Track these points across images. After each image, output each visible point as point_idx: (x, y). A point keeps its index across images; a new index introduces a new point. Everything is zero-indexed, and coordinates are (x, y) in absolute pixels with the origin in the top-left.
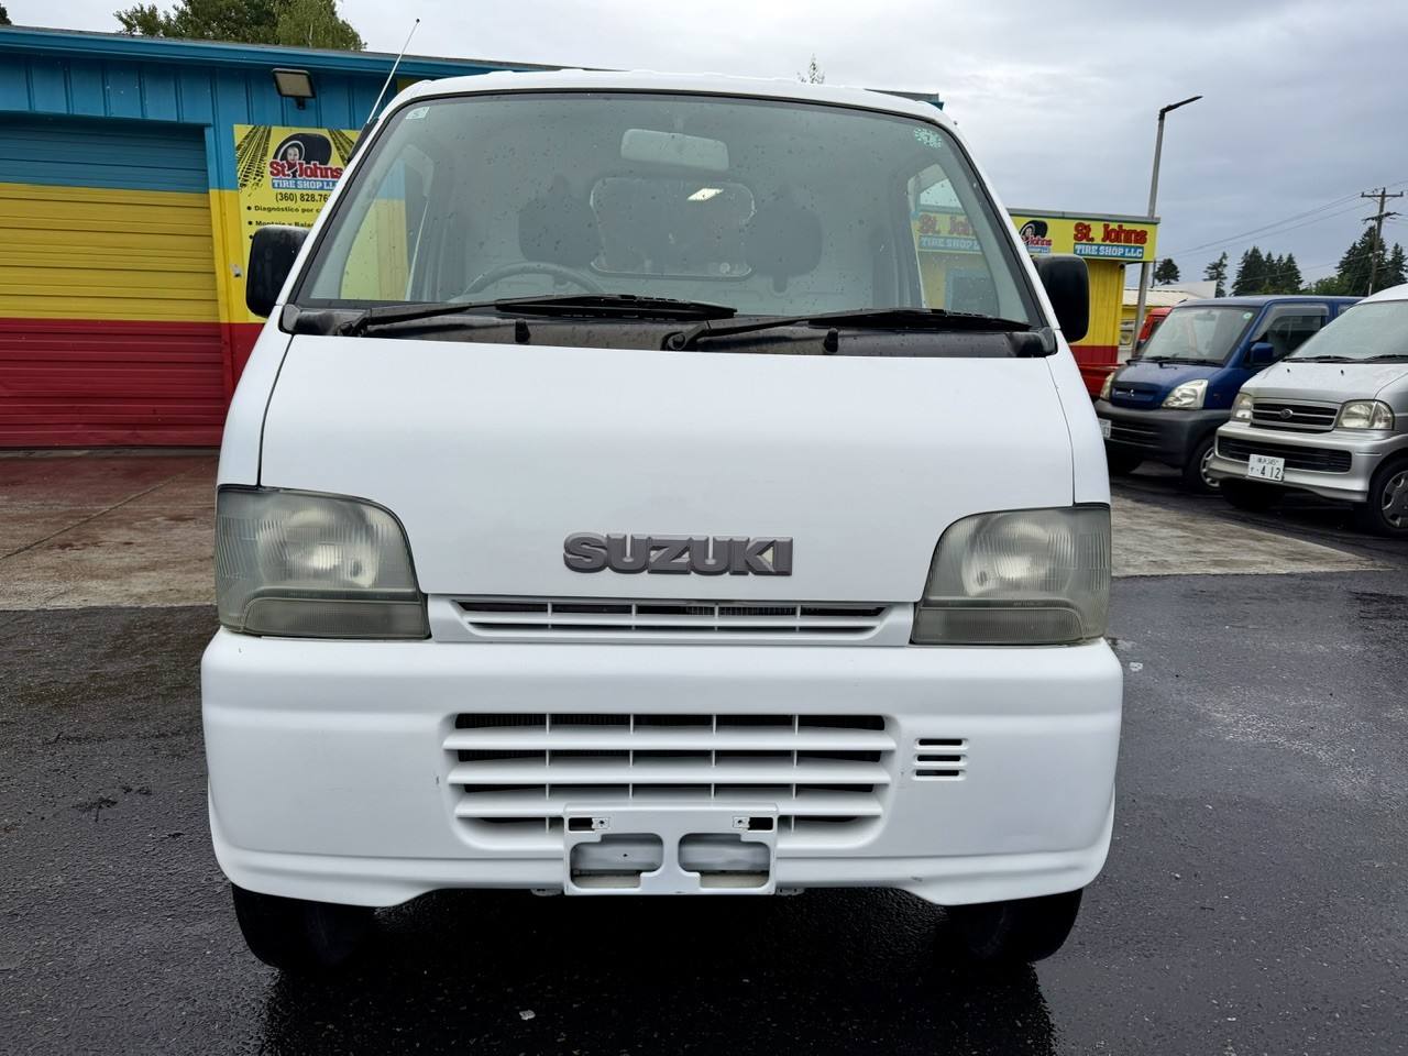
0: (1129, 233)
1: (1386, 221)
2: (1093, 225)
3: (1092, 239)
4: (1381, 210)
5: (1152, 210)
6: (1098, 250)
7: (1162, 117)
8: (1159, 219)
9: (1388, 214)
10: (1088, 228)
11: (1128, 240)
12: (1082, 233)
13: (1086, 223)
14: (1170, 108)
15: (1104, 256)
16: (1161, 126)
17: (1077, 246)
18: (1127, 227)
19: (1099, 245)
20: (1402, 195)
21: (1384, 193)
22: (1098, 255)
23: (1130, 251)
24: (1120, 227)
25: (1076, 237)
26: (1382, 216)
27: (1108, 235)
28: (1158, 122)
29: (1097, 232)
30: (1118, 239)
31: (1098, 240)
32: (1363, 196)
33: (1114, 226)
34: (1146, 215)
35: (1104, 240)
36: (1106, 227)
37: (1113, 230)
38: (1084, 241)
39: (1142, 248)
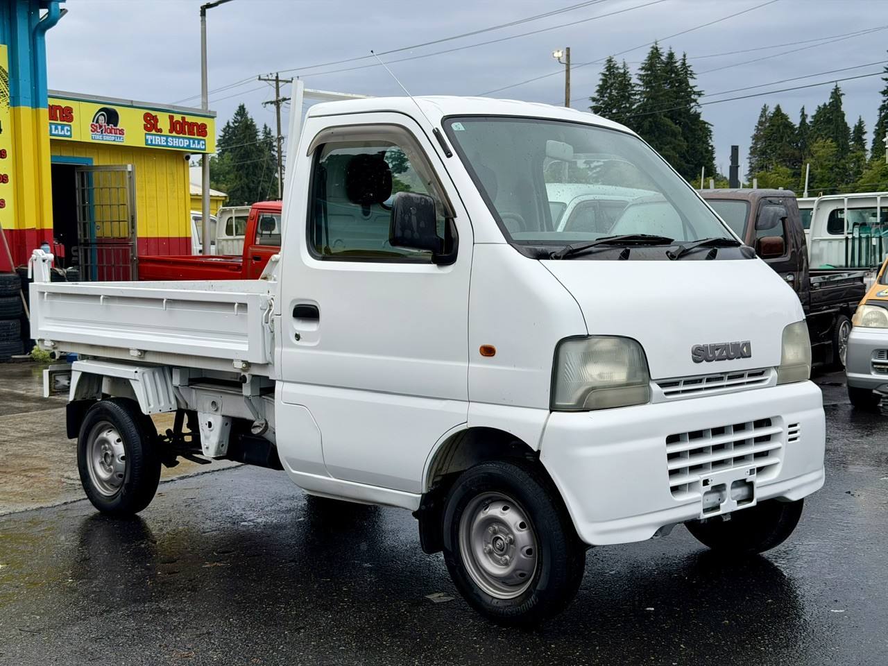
0: (192, 125)
1: (283, 105)
2: (160, 115)
3: (160, 130)
4: (278, 95)
5: (205, 104)
6: (167, 141)
7: (203, 14)
8: (215, 112)
9: (284, 99)
10: (155, 119)
11: (191, 133)
12: (151, 124)
13: (154, 113)
14: (209, 6)
15: (172, 147)
16: (203, 22)
17: (148, 137)
18: (189, 119)
19: (167, 137)
20: (291, 82)
21: (277, 77)
22: (167, 146)
23: (194, 143)
24: (183, 119)
25: (146, 128)
26: (280, 101)
27: (173, 126)
28: (200, 18)
29: (164, 122)
30: (182, 131)
31: (166, 131)
32: (260, 79)
33: (178, 118)
34: (200, 108)
35: (171, 131)
36: (171, 118)
37: (178, 122)
38: (154, 132)
39: (204, 140)
